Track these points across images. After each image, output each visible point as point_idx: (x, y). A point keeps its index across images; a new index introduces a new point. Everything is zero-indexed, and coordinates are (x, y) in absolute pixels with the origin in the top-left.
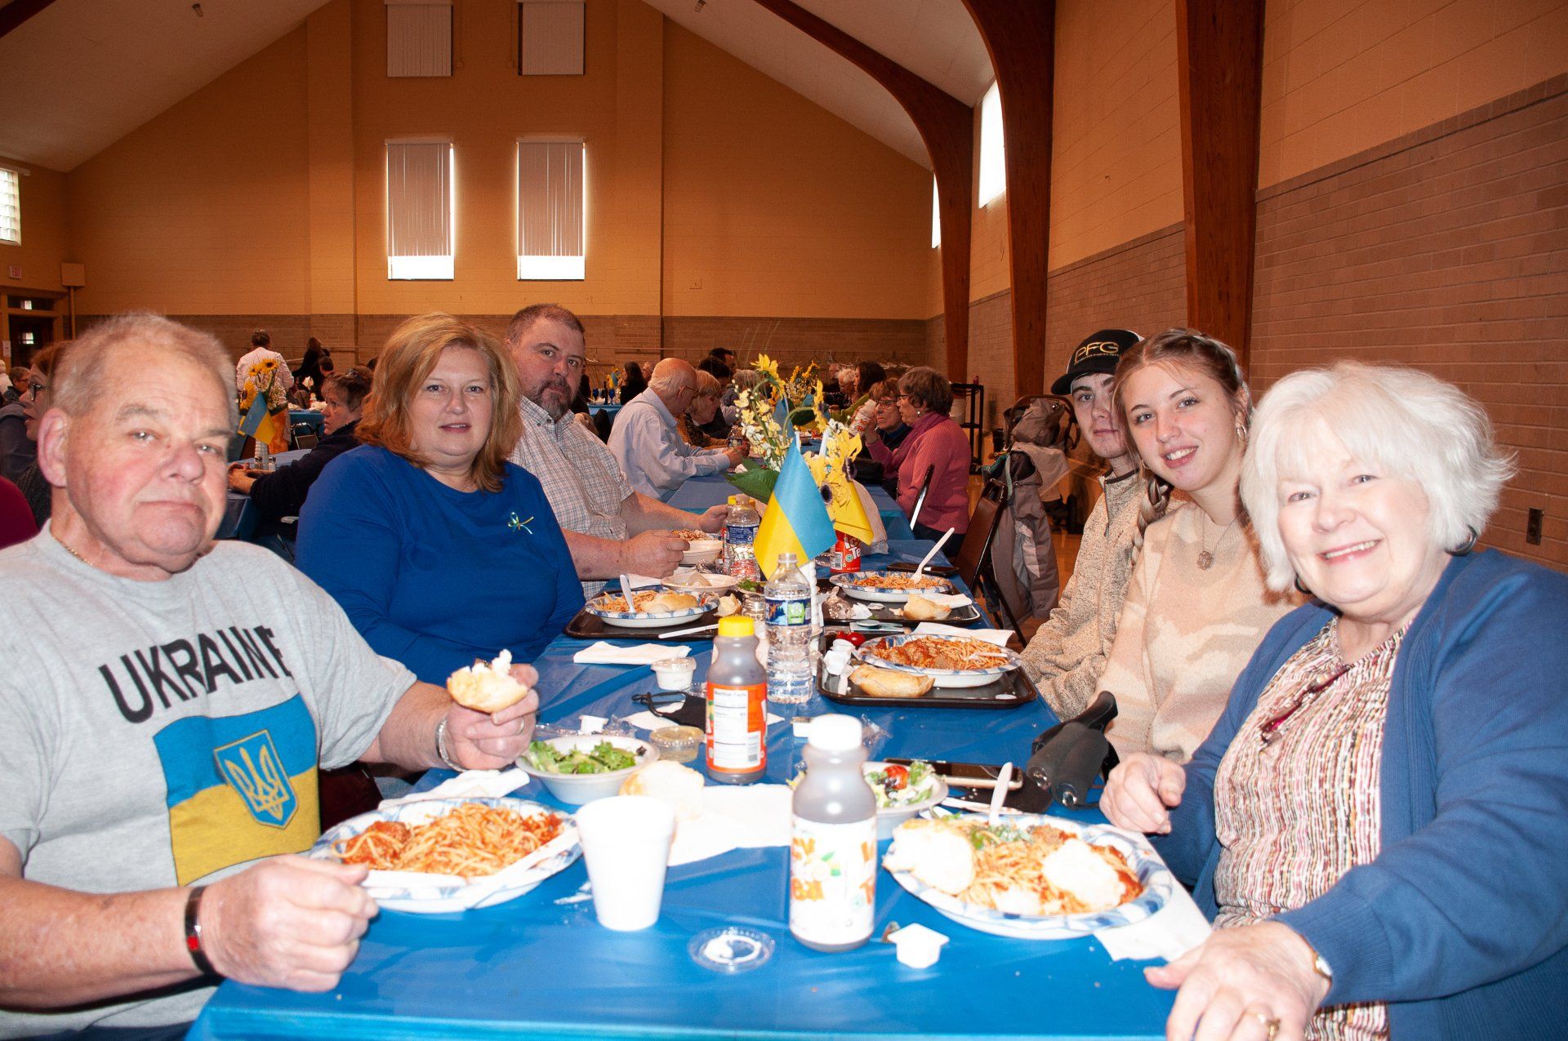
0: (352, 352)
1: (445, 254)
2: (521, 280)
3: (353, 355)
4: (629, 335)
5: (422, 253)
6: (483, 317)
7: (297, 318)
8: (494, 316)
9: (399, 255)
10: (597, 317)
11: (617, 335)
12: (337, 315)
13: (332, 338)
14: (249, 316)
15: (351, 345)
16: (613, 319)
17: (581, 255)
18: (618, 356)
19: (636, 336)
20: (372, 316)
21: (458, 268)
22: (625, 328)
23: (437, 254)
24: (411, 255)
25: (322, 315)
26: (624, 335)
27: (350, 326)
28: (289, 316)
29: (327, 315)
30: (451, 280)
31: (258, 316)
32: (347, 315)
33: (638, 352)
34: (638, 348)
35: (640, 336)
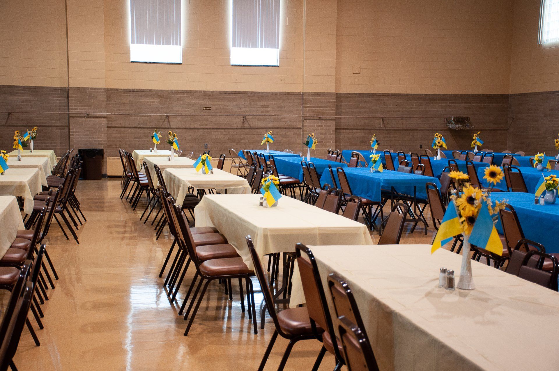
0: (104, 118)
1: (176, 44)
2: (232, 65)
3: (105, 120)
4: (314, 107)
5: (158, 42)
6: (205, 93)
7: (53, 90)
8: (213, 92)
9: (140, 43)
10: (288, 93)
11: (304, 107)
12: (92, 89)
13: (88, 106)
15: (103, 112)
16: (302, 96)
17: (278, 48)
18: (305, 122)
19: (318, 107)
20: (117, 90)
21: (185, 54)
22: (311, 101)
23: (170, 44)
24: (149, 43)
26: (310, 107)
27: (103, 97)
28: (46, 88)
29: (83, 88)
30: (180, 64)
31: (18, 87)
32: (100, 89)
33: (320, 119)
34: (320, 116)
35: (321, 107)
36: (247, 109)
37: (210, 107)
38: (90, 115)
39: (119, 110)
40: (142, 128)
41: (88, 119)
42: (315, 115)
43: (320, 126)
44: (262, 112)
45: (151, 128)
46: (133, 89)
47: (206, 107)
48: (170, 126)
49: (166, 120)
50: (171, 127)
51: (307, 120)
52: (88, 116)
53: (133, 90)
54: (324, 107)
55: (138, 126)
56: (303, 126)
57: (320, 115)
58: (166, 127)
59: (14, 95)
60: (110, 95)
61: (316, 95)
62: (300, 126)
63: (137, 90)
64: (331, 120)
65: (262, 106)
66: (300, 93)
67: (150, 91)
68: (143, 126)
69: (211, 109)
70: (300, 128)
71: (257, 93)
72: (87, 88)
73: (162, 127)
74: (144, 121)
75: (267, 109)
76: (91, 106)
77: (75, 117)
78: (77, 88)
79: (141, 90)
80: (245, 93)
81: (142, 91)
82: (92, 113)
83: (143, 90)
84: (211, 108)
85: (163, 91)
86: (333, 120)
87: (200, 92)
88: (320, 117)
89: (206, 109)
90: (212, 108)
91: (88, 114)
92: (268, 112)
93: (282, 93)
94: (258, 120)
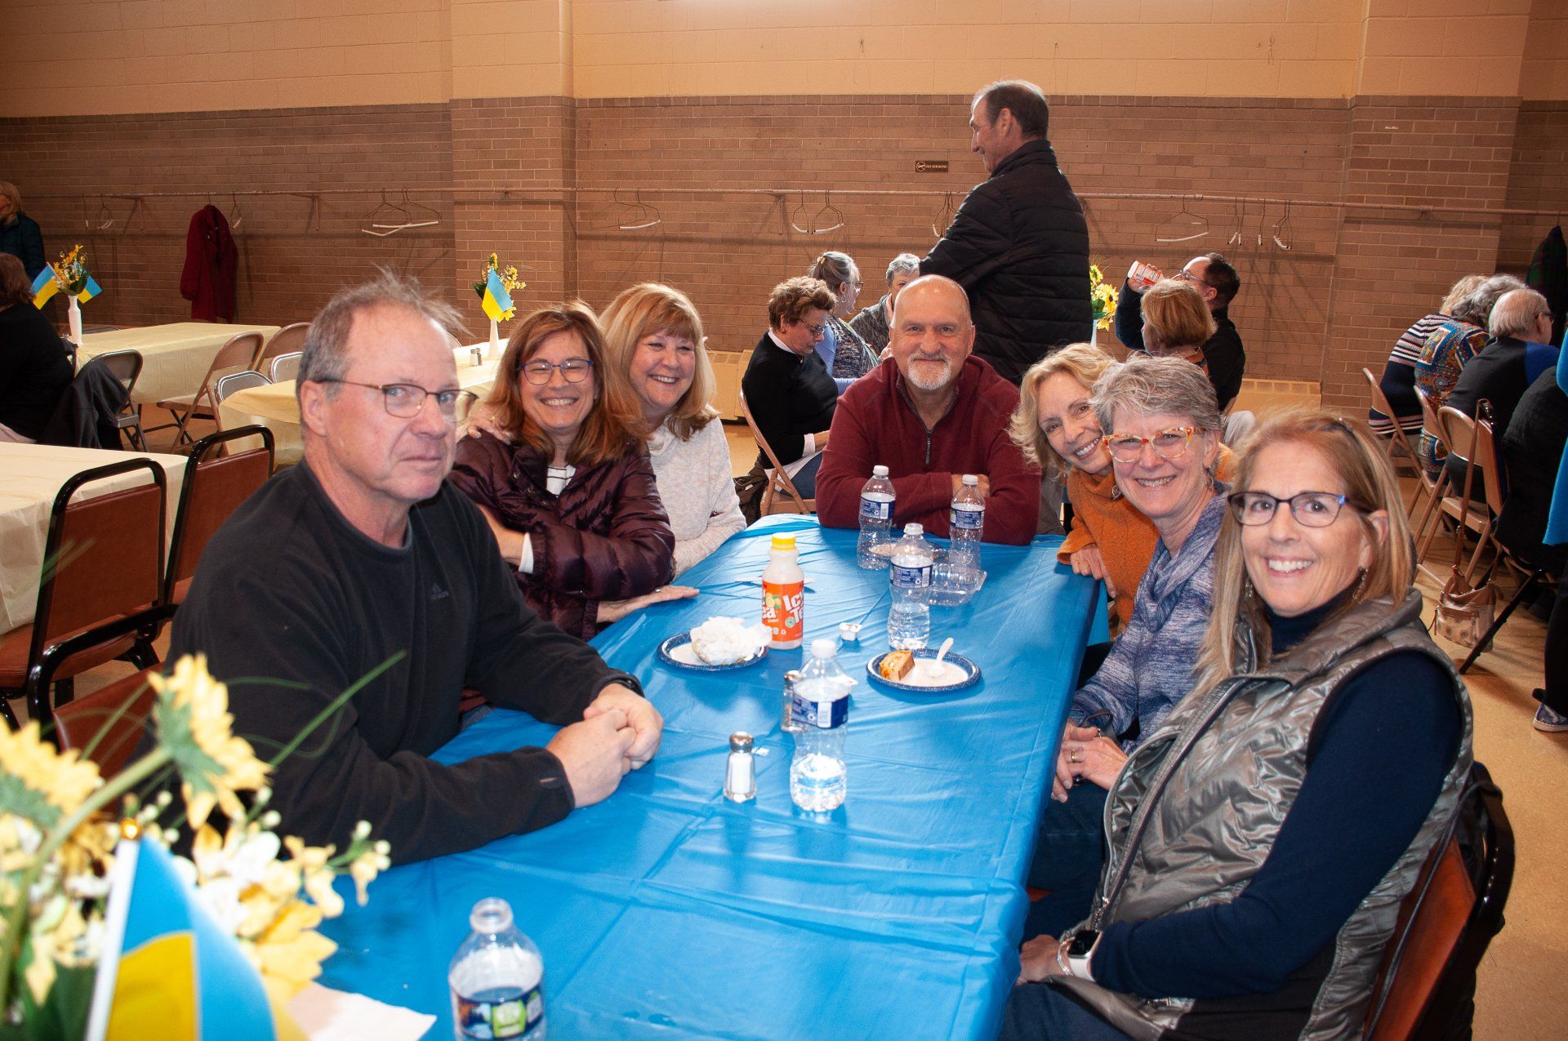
0: (555, 203)
3: (560, 212)
4: (1397, 164)
6: (925, 104)
8: (956, 101)
10: (1286, 104)
11: (1354, 163)
12: (517, 101)
13: (507, 164)
14: (313, 111)
15: (551, 183)
16: (1346, 112)
18: (1351, 231)
19: (1422, 165)
20: (610, 103)
22: (1387, 139)
25: (478, 102)
26: (1382, 164)
27: (551, 130)
29: (492, 101)
31: (332, 110)
32: (544, 100)
33: (1424, 219)
34: (1426, 207)
35: (1436, 166)
36: (1097, 169)
37: (945, 159)
38: (512, 197)
39: (619, 175)
40: (689, 240)
41: (506, 210)
42: (1400, 201)
43: (1418, 252)
44: (1162, 185)
45: (724, 241)
46: (662, 99)
47: (928, 163)
48: (789, 234)
49: (777, 213)
50: (796, 238)
51: (1359, 222)
52: (506, 199)
53: (665, 102)
54: (1452, 166)
55: (679, 234)
56: (1339, 248)
57: (1427, 202)
58: (777, 237)
59: (324, 138)
60: (589, 124)
61: (1417, 107)
62: (1325, 247)
63: (675, 98)
64: (1477, 226)
65: (1162, 160)
66: (1343, 101)
67: (723, 101)
68: (694, 234)
69: (946, 170)
70: (1330, 259)
71: (1145, 102)
72: (503, 100)
73: (760, 236)
74: (699, 216)
75: (1184, 172)
76: (515, 164)
77: (468, 204)
78: (474, 100)
79: (690, 98)
80: (1092, 101)
81: (695, 102)
82: (518, 185)
83: (698, 98)
84: (946, 163)
85: (767, 101)
86: (1488, 226)
87: (907, 100)
88: (1424, 212)
89: (928, 170)
90: (951, 167)
91: (507, 193)
92: (1186, 185)
93: (1258, 104)
94: (1140, 218)
